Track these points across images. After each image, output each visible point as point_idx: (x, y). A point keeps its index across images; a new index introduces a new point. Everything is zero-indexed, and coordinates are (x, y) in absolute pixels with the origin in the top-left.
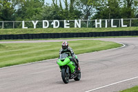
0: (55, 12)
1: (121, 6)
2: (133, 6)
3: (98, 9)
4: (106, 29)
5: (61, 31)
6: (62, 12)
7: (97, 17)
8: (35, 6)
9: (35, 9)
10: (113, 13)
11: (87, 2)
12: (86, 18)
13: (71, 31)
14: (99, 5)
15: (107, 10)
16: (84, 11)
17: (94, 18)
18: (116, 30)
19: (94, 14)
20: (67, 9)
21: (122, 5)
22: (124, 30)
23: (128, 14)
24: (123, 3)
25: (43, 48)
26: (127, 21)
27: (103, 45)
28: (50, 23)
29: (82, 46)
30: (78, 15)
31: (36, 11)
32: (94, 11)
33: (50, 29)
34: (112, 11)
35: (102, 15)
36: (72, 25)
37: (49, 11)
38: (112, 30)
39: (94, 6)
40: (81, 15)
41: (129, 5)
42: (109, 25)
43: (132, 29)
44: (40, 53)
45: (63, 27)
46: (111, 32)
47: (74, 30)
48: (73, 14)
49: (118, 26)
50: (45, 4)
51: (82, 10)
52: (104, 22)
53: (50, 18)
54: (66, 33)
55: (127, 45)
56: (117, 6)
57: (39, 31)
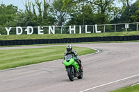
0: (28, 18)
1: (95, 12)
2: (106, 11)
3: (72, 15)
4: (80, 35)
5: (35, 37)
6: (35, 19)
7: (71, 23)
8: (8, 13)
9: (8, 15)
10: (87, 19)
11: (60, 8)
12: (60, 24)
13: (45, 37)
14: (73, 11)
15: (81, 16)
16: (58, 17)
17: (68, 24)
18: (90, 36)
19: (68, 20)
20: (40, 15)
21: (96, 10)
22: (98, 36)
23: (101, 20)
24: (97, 9)
25: (16, 55)
26: (101, 27)
29: (56, 52)
30: (52, 21)
31: (9, 18)
32: (68, 18)
33: (24, 35)
34: (86, 16)
35: (76, 21)
36: (46, 31)
37: (22, 17)
38: (86, 36)
39: (68, 12)
40: (55, 21)
41: (103, 11)
42: (83, 31)
43: (106, 34)
44: (13, 60)
45: (37, 33)
46: (85, 38)
47: (47, 36)
48: (47, 21)
49: (92, 32)
50: (18, 10)
51: (56, 17)
52: (77, 28)
53: (24, 25)
54: (40, 40)
55: (101, 51)
56: (90, 12)
57: (13, 38)
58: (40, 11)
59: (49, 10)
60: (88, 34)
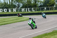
0: (5, 5)
1: (32, 3)
3: (23, 4)
4: (26, 12)
5: (8, 13)
6: (8, 6)
7: (23, 7)
11: (18, 1)
12: (18, 8)
14: (23, 2)
15: (27, 4)
16: (17, 5)
17: (21, 8)
19: (21, 6)
20: (10, 4)
22: (34, 12)
23: (35, 6)
26: (35, 9)
27: (25, 19)
28: (3, 10)
29: (16, 19)
30: (15, 7)
32: (21, 5)
33: (3, 12)
34: (29, 5)
35: (25, 6)
36: (12, 11)
37: (2, 5)
39: (21, 3)
41: (36, 2)
43: (37, 12)
46: (28, 13)
47: (13, 13)
49: (31, 11)
50: (1, 2)
52: (25, 9)
53: (3, 8)
54: (10, 14)
55: (35, 19)
58: (10, 2)
59: (13, 2)
60: (29, 12)
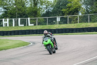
1: (28, 5)
2: (39, 5)
3: (5, 8)
7: (5, 16)
10: (20, 12)
14: (6, 5)
15: (14, 10)
17: (2, 17)
18: (23, 29)
19: (1, 14)
22: (31, 29)
23: (34, 13)
24: (30, 3)
26: (34, 20)
27: (10, 44)
32: (1, 11)
34: (19, 10)
35: (9, 14)
38: (19, 29)
39: (1, 5)
41: (36, 4)
42: (17, 24)
43: (39, 27)
46: (18, 31)
49: (25, 25)
52: (11, 21)
55: (34, 43)
56: (23, 5)
60: (21, 27)
